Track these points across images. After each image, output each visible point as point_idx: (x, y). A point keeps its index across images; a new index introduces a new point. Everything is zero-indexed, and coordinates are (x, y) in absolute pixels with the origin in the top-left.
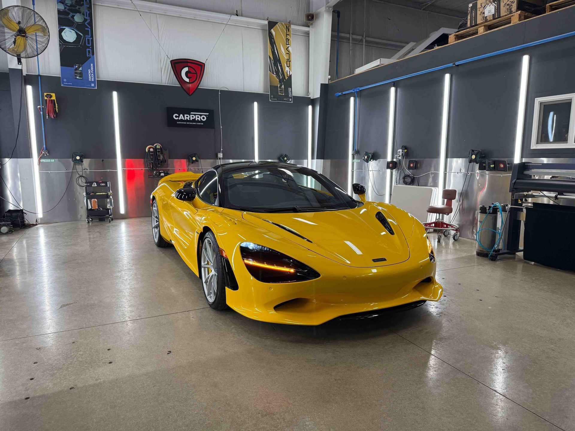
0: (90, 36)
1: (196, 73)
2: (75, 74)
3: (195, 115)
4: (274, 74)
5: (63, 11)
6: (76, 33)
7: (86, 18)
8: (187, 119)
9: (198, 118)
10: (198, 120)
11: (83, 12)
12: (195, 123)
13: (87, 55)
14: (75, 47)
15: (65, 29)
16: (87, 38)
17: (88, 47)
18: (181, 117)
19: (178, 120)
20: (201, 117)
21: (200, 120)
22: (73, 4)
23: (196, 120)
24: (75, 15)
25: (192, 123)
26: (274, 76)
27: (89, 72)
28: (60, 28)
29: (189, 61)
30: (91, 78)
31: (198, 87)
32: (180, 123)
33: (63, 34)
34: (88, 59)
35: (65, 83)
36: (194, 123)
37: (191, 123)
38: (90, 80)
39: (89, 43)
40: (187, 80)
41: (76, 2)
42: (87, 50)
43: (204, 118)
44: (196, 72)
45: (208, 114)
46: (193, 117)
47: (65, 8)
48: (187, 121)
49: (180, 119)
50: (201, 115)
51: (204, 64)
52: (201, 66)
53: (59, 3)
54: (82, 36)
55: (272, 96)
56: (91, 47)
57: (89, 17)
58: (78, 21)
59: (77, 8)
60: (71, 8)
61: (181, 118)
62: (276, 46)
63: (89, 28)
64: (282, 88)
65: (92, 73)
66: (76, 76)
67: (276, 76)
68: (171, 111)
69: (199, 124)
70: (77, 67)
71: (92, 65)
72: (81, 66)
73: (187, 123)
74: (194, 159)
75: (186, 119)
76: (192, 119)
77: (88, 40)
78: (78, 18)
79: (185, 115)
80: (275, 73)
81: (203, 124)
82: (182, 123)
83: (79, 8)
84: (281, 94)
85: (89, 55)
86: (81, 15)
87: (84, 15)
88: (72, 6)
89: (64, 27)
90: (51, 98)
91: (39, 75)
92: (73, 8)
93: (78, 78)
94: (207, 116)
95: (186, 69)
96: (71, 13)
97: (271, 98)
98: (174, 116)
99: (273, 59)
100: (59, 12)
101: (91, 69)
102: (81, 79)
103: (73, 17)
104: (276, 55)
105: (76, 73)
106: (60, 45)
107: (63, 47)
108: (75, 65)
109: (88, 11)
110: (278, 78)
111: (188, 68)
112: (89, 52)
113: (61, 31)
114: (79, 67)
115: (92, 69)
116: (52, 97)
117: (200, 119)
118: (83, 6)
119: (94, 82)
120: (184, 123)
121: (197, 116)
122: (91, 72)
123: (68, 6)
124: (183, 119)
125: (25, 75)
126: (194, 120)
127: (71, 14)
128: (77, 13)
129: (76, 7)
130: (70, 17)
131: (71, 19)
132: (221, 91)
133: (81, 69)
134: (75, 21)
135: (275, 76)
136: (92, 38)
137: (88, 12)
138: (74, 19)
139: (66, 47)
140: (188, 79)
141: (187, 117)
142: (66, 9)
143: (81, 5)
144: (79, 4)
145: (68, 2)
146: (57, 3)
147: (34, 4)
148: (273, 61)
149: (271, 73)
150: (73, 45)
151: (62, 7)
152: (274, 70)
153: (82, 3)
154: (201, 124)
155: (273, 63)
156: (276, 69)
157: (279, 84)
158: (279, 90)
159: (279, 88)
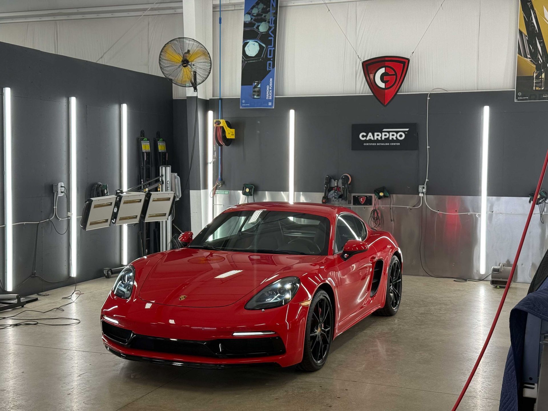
0: (272, 46)
1: (396, 74)
2: (254, 93)
3: (389, 132)
4: (527, 57)
5: (249, 23)
6: (260, 45)
7: (270, 26)
8: (377, 139)
9: (393, 137)
10: (393, 138)
11: (269, 20)
12: (389, 144)
13: (268, 69)
14: (257, 61)
15: (248, 42)
16: (269, 49)
17: (269, 59)
18: (370, 137)
19: (366, 141)
20: (397, 134)
21: (395, 139)
22: (260, 13)
23: (391, 139)
24: (260, 25)
25: (384, 144)
26: (526, 61)
27: (268, 89)
28: (244, 43)
29: (386, 59)
30: (269, 96)
31: (398, 93)
32: (368, 144)
33: (246, 49)
34: (269, 73)
35: (243, 105)
36: (387, 144)
37: (382, 144)
38: (267, 98)
39: (270, 55)
40: (382, 85)
41: (262, 10)
42: (268, 62)
43: (401, 136)
44: (395, 72)
45: (407, 130)
46: (385, 135)
47: (252, 19)
48: (377, 141)
49: (368, 139)
50: (397, 132)
51: (408, 60)
52: (404, 63)
53: (246, 15)
54: (264, 47)
55: (520, 94)
56: (272, 59)
57: (273, 24)
58: (262, 32)
59: (263, 16)
60: (256, 18)
61: (370, 138)
62: (535, 13)
63: (272, 37)
64: (542, 78)
65: (271, 90)
66: (254, 95)
67: (531, 61)
68: (357, 129)
69: (394, 144)
70: (255, 84)
71: (271, 80)
72: (260, 82)
73: (378, 144)
74: (381, 194)
75: (375, 139)
76: (385, 138)
77: (270, 51)
78: (263, 28)
79: (376, 134)
80: (529, 56)
81: (399, 144)
82: (371, 144)
83: (265, 16)
84: (537, 88)
85: (269, 68)
86: (266, 24)
88: (258, 15)
90: (219, 125)
92: (259, 17)
93: (255, 97)
94: (406, 133)
95: (382, 71)
97: (517, 96)
98: (361, 136)
99: (526, 34)
100: (246, 25)
101: (269, 85)
102: (258, 98)
103: (258, 26)
104: (534, 26)
105: (254, 91)
106: (242, 61)
107: (245, 64)
108: (254, 83)
109: (274, 17)
110: (534, 64)
111: (384, 68)
112: (270, 64)
113: (245, 45)
114: (258, 84)
115: (271, 85)
116: (220, 123)
117: (396, 137)
118: (269, 13)
119: (271, 101)
120: (373, 144)
121: (391, 134)
122: (269, 89)
123: (254, 16)
124: (373, 139)
125: (208, 100)
126: (387, 140)
127: (257, 24)
128: (262, 22)
130: (255, 28)
131: (256, 30)
132: (431, 95)
133: (259, 86)
134: (259, 32)
135: (529, 60)
136: (274, 49)
137: (274, 19)
138: (259, 29)
139: (248, 63)
140: (384, 84)
141: (378, 136)
142: (252, 20)
143: (267, 12)
144: (265, 11)
145: (255, 11)
146: (244, 15)
147: (220, 23)
148: (526, 36)
149: (522, 56)
150: (256, 60)
151: (248, 18)
152: (528, 50)
153: (268, 9)
154: (397, 144)
155: (527, 40)
156: (532, 49)
157: (536, 73)
158: (534, 83)
159: (535, 80)
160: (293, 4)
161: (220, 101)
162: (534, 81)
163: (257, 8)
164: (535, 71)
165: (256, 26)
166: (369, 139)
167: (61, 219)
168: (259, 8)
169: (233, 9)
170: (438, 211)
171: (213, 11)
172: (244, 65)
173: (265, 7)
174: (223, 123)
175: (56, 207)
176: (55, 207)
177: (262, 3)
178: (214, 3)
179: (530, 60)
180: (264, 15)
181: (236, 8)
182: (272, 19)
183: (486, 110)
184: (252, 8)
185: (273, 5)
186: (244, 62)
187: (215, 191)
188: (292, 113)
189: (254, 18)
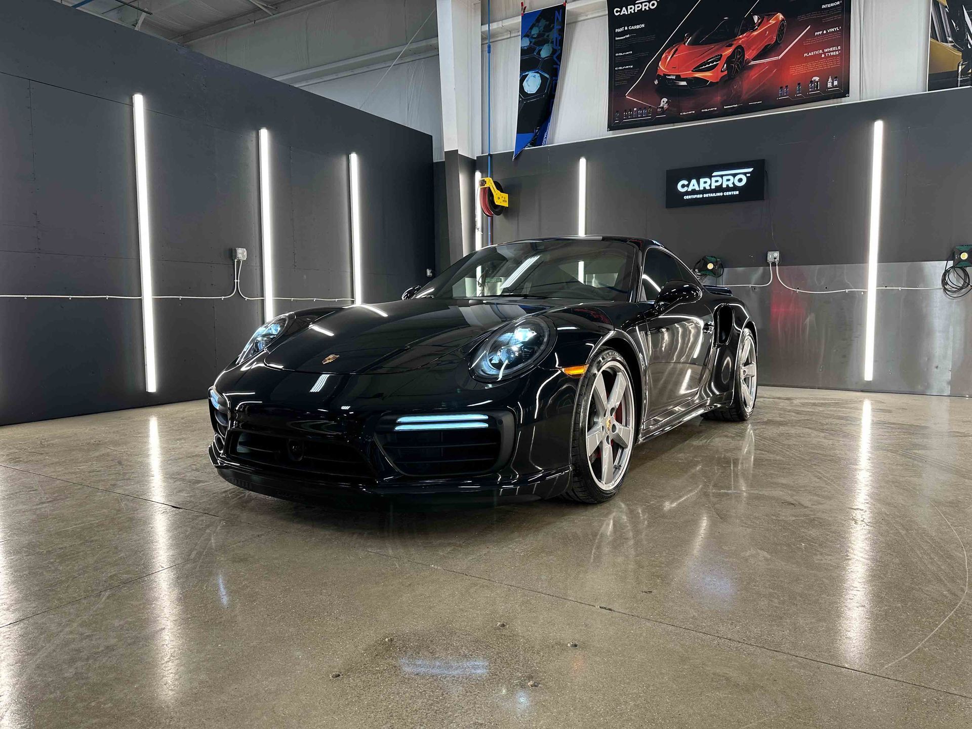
3: (722, 176)
4: (946, 41)
5: (528, 49)
6: (542, 77)
7: (554, 47)
8: (705, 188)
9: (728, 183)
10: (728, 185)
11: (552, 40)
12: (721, 194)
14: (538, 99)
15: (527, 75)
18: (694, 185)
19: (687, 193)
20: (734, 178)
21: (731, 185)
22: (541, 32)
23: (724, 186)
24: (541, 49)
25: (714, 195)
26: (945, 48)
28: (522, 77)
32: (690, 197)
33: (525, 84)
36: (718, 194)
37: (711, 195)
41: (544, 28)
43: (740, 180)
46: (717, 181)
47: (531, 42)
48: (705, 191)
49: (690, 190)
53: (524, 38)
54: (548, 78)
57: (558, 45)
58: (545, 57)
59: (545, 37)
60: (537, 40)
61: (693, 188)
67: (954, 46)
69: (730, 193)
70: (537, 131)
73: (705, 196)
74: (710, 267)
75: (702, 188)
76: (716, 186)
78: (545, 52)
79: (702, 180)
80: (950, 39)
81: (737, 192)
82: (695, 196)
83: (548, 36)
86: (549, 45)
87: (553, 44)
88: (540, 35)
89: (526, 73)
91: (489, 155)
92: (540, 39)
94: (749, 175)
96: (537, 48)
98: (679, 186)
100: (524, 52)
103: (540, 50)
106: (520, 102)
107: (523, 104)
108: (536, 129)
109: (559, 35)
110: (959, 50)
113: (522, 79)
116: (485, 183)
117: (733, 183)
118: (553, 30)
120: (698, 196)
121: (725, 178)
123: (535, 38)
124: (697, 189)
125: (476, 159)
126: (719, 189)
128: (543, 45)
129: (544, 34)
130: (535, 54)
131: (537, 57)
134: (541, 58)
135: (950, 45)
137: (559, 38)
138: (540, 55)
139: (526, 103)
141: (705, 183)
142: (531, 44)
143: (551, 30)
144: (548, 29)
145: (535, 32)
146: (521, 39)
147: (489, 52)
148: (946, 7)
149: (938, 40)
150: (536, 97)
151: (527, 42)
152: (948, 30)
153: (552, 26)
154: (735, 194)
155: (947, 13)
156: (956, 27)
157: (962, 65)
158: (959, 82)
159: (959, 77)
160: (586, 18)
161: (489, 157)
162: (959, 79)
163: (537, 26)
164: (960, 63)
165: (537, 51)
166: (692, 190)
167: (247, 298)
168: (540, 27)
169: (509, 36)
170: (798, 289)
171: (482, 45)
172: (522, 106)
173: (548, 23)
174: (490, 183)
175: (239, 281)
176: (236, 281)
177: (544, 19)
178: (483, 30)
179: (953, 44)
180: (547, 34)
181: (512, 35)
182: (556, 38)
183: (879, 127)
184: (531, 28)
185: (558, 19)
186: (522, 102)
187: (485, 279)
188: (583, 162)
189: (533, 41)
